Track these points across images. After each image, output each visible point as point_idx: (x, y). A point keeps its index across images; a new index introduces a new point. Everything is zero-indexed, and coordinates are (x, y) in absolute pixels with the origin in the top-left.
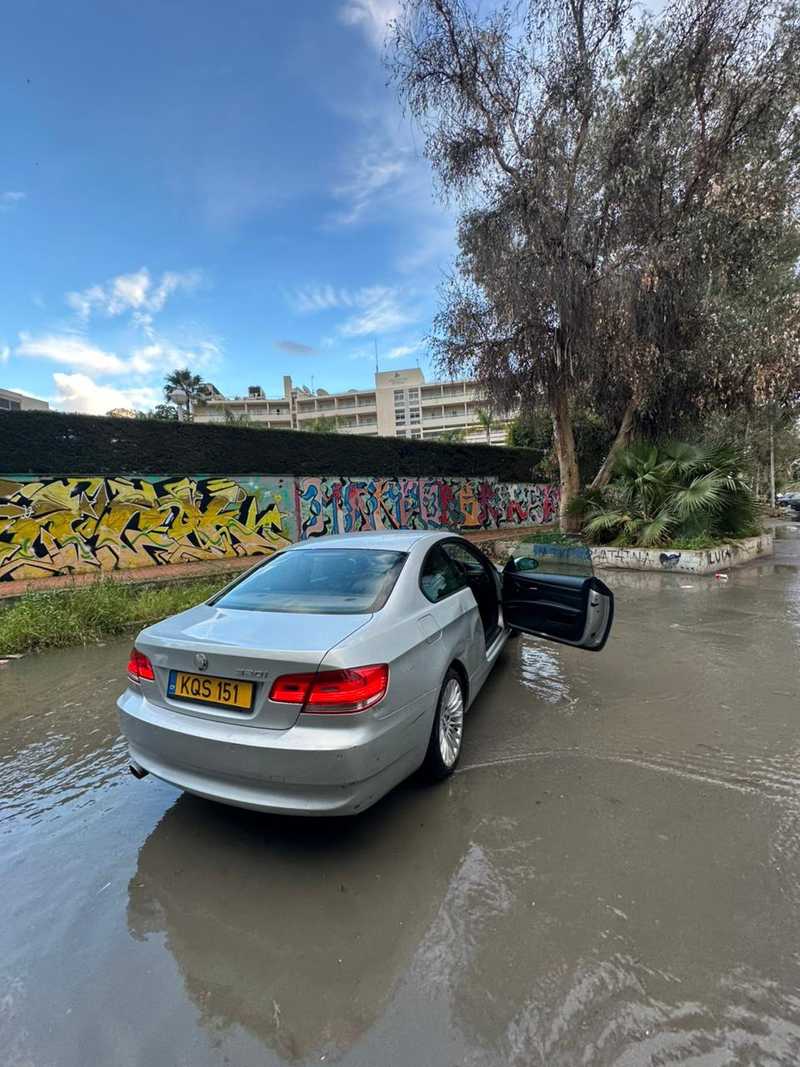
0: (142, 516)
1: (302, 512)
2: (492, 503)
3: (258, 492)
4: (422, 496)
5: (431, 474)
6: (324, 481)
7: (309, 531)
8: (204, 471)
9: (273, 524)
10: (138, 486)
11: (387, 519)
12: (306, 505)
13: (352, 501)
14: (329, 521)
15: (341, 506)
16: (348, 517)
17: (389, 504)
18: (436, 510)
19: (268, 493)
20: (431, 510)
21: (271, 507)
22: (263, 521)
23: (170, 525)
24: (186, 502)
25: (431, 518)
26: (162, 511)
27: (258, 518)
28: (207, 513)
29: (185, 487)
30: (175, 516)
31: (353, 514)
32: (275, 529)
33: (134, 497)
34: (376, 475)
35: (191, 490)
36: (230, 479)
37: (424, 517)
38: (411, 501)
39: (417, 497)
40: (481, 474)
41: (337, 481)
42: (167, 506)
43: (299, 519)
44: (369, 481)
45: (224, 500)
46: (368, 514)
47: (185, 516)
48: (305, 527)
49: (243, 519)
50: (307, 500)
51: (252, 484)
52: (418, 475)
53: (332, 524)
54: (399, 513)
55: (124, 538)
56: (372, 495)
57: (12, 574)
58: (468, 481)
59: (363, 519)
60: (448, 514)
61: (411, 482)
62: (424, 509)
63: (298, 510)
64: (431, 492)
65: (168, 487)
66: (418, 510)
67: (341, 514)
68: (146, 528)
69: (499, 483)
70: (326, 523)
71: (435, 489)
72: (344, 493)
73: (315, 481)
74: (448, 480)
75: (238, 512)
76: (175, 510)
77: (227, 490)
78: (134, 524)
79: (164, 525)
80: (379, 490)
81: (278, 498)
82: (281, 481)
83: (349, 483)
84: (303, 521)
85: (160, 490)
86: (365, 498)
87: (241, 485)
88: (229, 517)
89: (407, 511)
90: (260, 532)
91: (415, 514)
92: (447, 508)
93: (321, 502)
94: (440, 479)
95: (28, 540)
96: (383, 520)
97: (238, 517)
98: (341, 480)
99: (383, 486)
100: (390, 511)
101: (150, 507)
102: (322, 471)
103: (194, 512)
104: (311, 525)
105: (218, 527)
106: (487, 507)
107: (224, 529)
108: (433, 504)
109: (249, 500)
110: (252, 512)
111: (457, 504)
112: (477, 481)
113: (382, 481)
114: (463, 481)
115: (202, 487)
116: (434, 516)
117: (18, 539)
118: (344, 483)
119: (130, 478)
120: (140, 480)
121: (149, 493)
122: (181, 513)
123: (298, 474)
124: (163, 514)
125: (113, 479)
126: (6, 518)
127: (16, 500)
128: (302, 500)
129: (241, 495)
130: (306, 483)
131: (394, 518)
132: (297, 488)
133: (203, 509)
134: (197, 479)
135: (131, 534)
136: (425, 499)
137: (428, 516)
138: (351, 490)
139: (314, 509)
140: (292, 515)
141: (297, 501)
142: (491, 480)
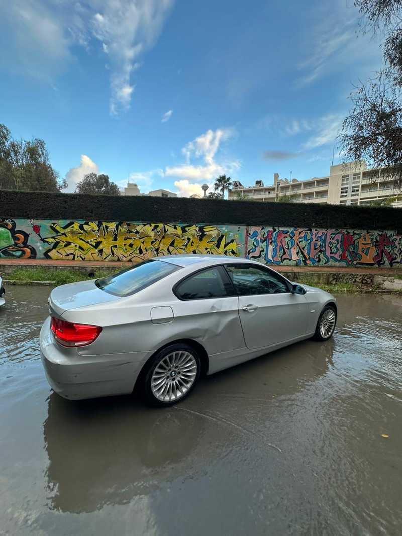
0: (176, 241)
1: (248, 244)
2: (388, 249)
3: (226, 233)
4: (328, 241)
5: (337, 227)
6: (263, 228)
7: (251, 255)
8: (203, 222)
9: (232, 249)
10: (175, 228)
11: (300, 253)
12: (251, 241)
13: (278, 241)
14: (263, 251)
15: (271, 243)
16: (275, 250)
17: (302, 244)
18: (337, 249)
19: (231, 234)
20: (334, 250)
21: (232, 241)
22: (227, 248)
23: (186, 246)
24: (194, 236)
25: (333, 255)
26: (183, 239)
27: (225, 246)
28: (202, 241)
29: (194, 229)
30: (189, 242)
31: (278, 248)
32: (233, 252)
33: (174, 232)
34: (296, 226)
35: (196, 230)
36: (214, 226)
37: (328, 253)
38: (319, 243)
39: (324, 241)
40: (382, 228)
41: (271, 229)
42: (186, 237)
43: (246, 248)
44: (291, 229)
45: (210, 236)
46: (288, 249)
47: (193, 242)
48: (249, 252)
49: (218, 246)
50: (252, 238)
51: (224, 228)
52: (327, 228)
53: (265, 252)
54: (309, 250)
55: (168, 250)
56: (292, 237)
57: (132, 260)
58: (368, 232)
59: (284, 251)
60: (347, 253)
61: (321, 232)
62: (328, 249)
63: (246, 243)
64: (335, 239)
65: (187, 229)
66: (324, 249)
67: (271, 247)
68: (177, 246)
69: (397, 235)
70: (261, 251)
71: (339, 237)
72: (274, 235)
73: (258, 229)
74: (351, 231)
75: (216, 242)
76: (189, 239)
77: (212, 231)
78: (172, 244)
79: (184, 246)
80: (297, 235)
81: (237, 236)
82: (239, 228)
83: (278, 230)
84: (249, 249)
85: (184, 230)
86: (287, 240)
87: (219, 229)
88: (211, 244)
89: (316, 249)
90: (225, 253)
91: (321, 251)
92: (347, 249)
93: (259, 240)
94: (344, 231)
95: (137, 247)
96: (298, 253)
97: (215, 245)
98: (273, 228)
99: (300, 233)
100: (303, 248)
101: (179, 237)
102: (262, 223)
103: (197, 241)
104: (252, 252)
105: (206, 249)
106: (383, 251)
107: (209, 250)
108: (336, 247)
109: (222, 236)
110: (223, 243)
111: (356, 247)
112: (376, 233)
113: (300, 230)
114: (364, 232)
115: (201, 229)
116: (336, 254)
117: (134, 246)
118: (275, 230)
119: (173, 224)
120: (176, 225)
121: (179, 231)
122: (191, 241)
123: (249, 224)
124: (184, 241)
125: (166, 224)
126: (131, 238)
127: (135, 231)
128: (249, 238)
129: (218, 234)
130: (252, 229)
131: (305, 252)
132: (247, 232)
133: (201, 240)
134: (199, 226)
135: (171, 248)
136: (330, 242)
137: (331, 253)
138: (279, 234)
139: (255, 243)
140: (242, 246)
141: (247, 238)
142: (389, 233)
